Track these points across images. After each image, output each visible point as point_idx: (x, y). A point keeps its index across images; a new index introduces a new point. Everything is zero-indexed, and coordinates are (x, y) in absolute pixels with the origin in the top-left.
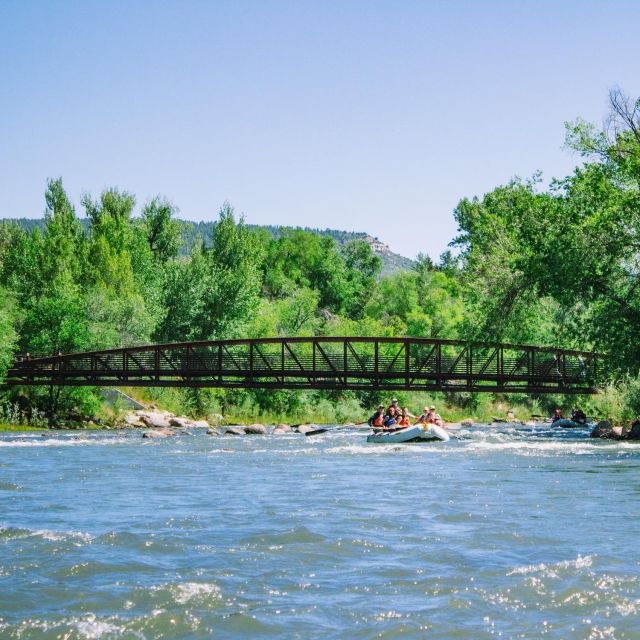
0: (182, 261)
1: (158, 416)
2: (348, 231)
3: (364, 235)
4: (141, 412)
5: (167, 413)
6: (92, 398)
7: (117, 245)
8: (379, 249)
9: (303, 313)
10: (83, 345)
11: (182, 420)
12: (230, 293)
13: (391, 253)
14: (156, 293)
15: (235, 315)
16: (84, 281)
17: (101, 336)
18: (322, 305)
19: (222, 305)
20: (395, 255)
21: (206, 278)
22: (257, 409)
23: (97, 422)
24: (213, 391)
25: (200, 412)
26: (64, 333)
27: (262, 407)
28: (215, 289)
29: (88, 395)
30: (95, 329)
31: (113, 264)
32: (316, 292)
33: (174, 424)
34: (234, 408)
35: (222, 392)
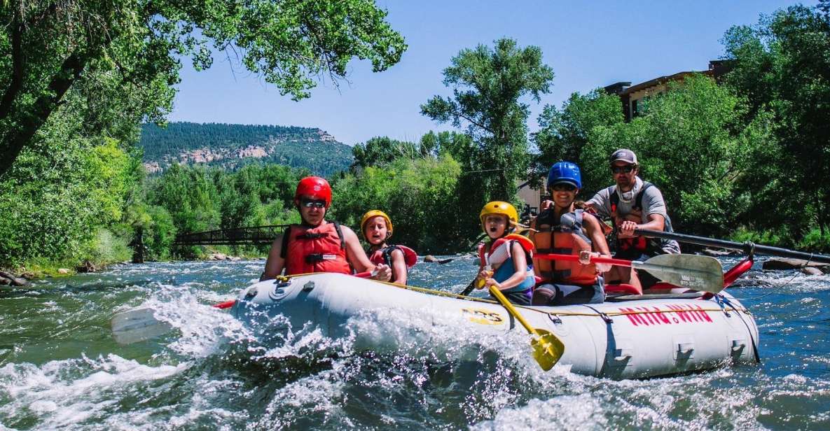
0: (227, 193)
1: (221, 256)
2: (306, 128)
3: (317, 130)
4: (214, 255)
5: (224, 255)
6: (199, 250)
7: (203, 189)
8: (328, 139)
9: (277, 211)
10: (195, 230)
11: (230, 257)
12: (247, 205)
13: (336, 142)
14: (219, 207)
15: (249, 214)
16: (194, 206)
17: (202, 226)
18: (285, 207)
19: (245, 210)
20: (339, 143)
21: (237, 200)
22: (258, 253)
23: (200, 258)
24: (240, 246)
25: (236, 254)
26: (188, 226)
27: (261, 252)
28: (240, 204)
29: (198, 249)
30: (198, 224)
31: (203, 198)
32: (283, 201)
33: (227, 259)
34: (248, 252)
35: (244, 246)
